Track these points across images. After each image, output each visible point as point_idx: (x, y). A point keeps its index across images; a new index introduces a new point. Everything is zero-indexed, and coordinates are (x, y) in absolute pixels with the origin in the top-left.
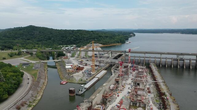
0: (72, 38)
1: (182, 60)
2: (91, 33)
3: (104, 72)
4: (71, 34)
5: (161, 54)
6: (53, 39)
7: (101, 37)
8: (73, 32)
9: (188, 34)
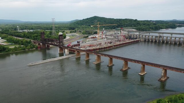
7: (138, 24)
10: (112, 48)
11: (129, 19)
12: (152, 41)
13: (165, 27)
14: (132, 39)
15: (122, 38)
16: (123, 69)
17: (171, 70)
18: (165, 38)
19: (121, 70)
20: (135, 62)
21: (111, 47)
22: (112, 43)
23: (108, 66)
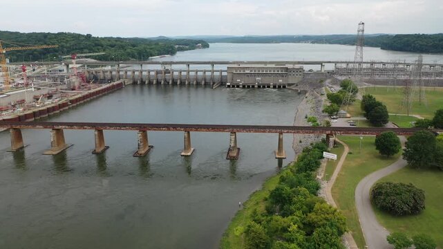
1: (167, 71)
7: (99, 45)
10: (67, 108)
11: (69, 34)
12: (150, 83)
13: (157, 52)
14: (103, 81)
15: (76, 81)
16: (140, 152)
17: (247, 132)
18: (176, 74)
19: (136, 155)
20: (169, 130)
21: (64, 105)
22: (54, 97)
23: (94, 152)
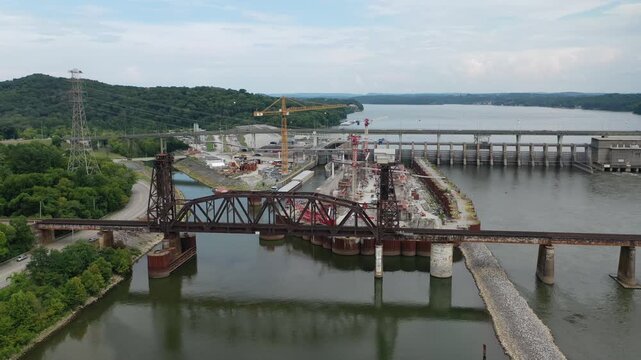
0: (188, 110)
1: (487, 146)
2: (241, 95)
3: (307, 174)
4: (179, 99)
5: (439, 133)
6: (123, 113)
8: (184, 93)
9: (514, 105)
